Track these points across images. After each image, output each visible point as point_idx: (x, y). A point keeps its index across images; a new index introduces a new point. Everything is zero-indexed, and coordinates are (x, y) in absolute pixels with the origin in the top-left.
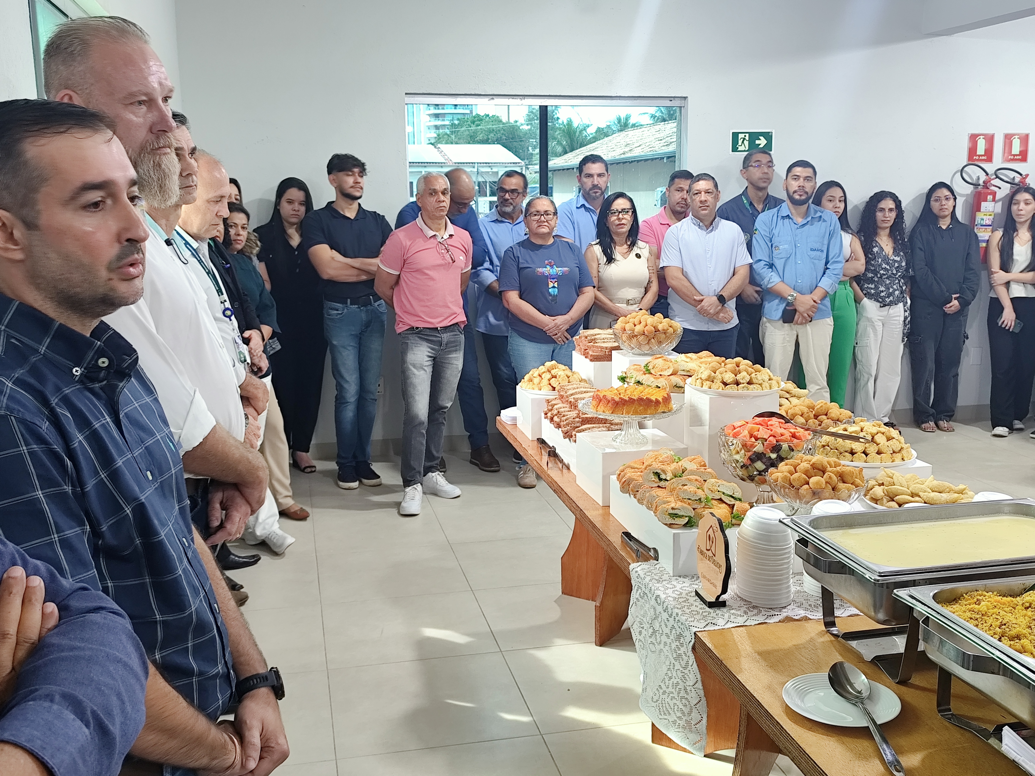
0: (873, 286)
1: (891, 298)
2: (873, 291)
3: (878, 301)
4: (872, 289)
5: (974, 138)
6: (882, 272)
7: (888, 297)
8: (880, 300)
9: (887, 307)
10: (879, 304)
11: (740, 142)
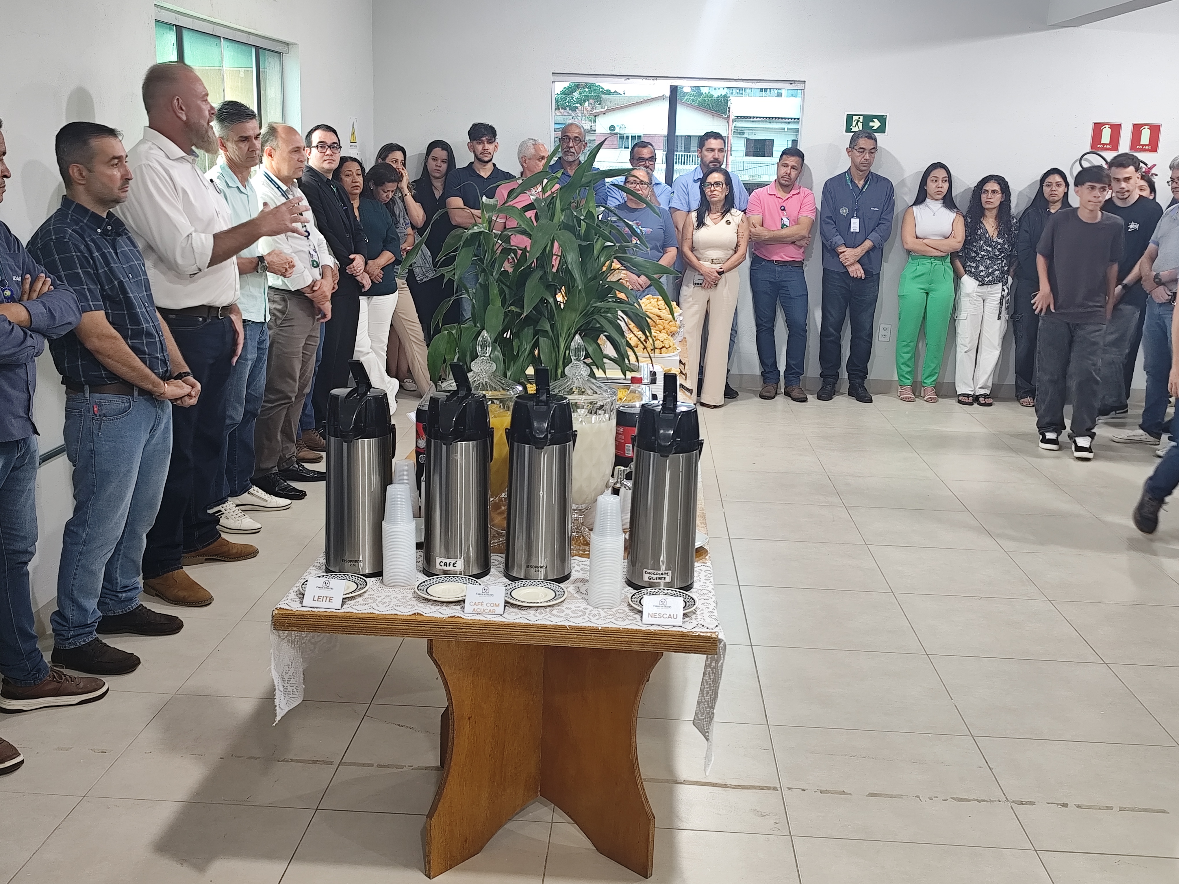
0: (974, 265)
2: (973, 270)
3: (978, 280)
4: (973, 267)
5: (1098, 128)
6: (983, 253)
8: (980, 279)
9: (985, 286)
10: (978, 283)
11: (854, 124)
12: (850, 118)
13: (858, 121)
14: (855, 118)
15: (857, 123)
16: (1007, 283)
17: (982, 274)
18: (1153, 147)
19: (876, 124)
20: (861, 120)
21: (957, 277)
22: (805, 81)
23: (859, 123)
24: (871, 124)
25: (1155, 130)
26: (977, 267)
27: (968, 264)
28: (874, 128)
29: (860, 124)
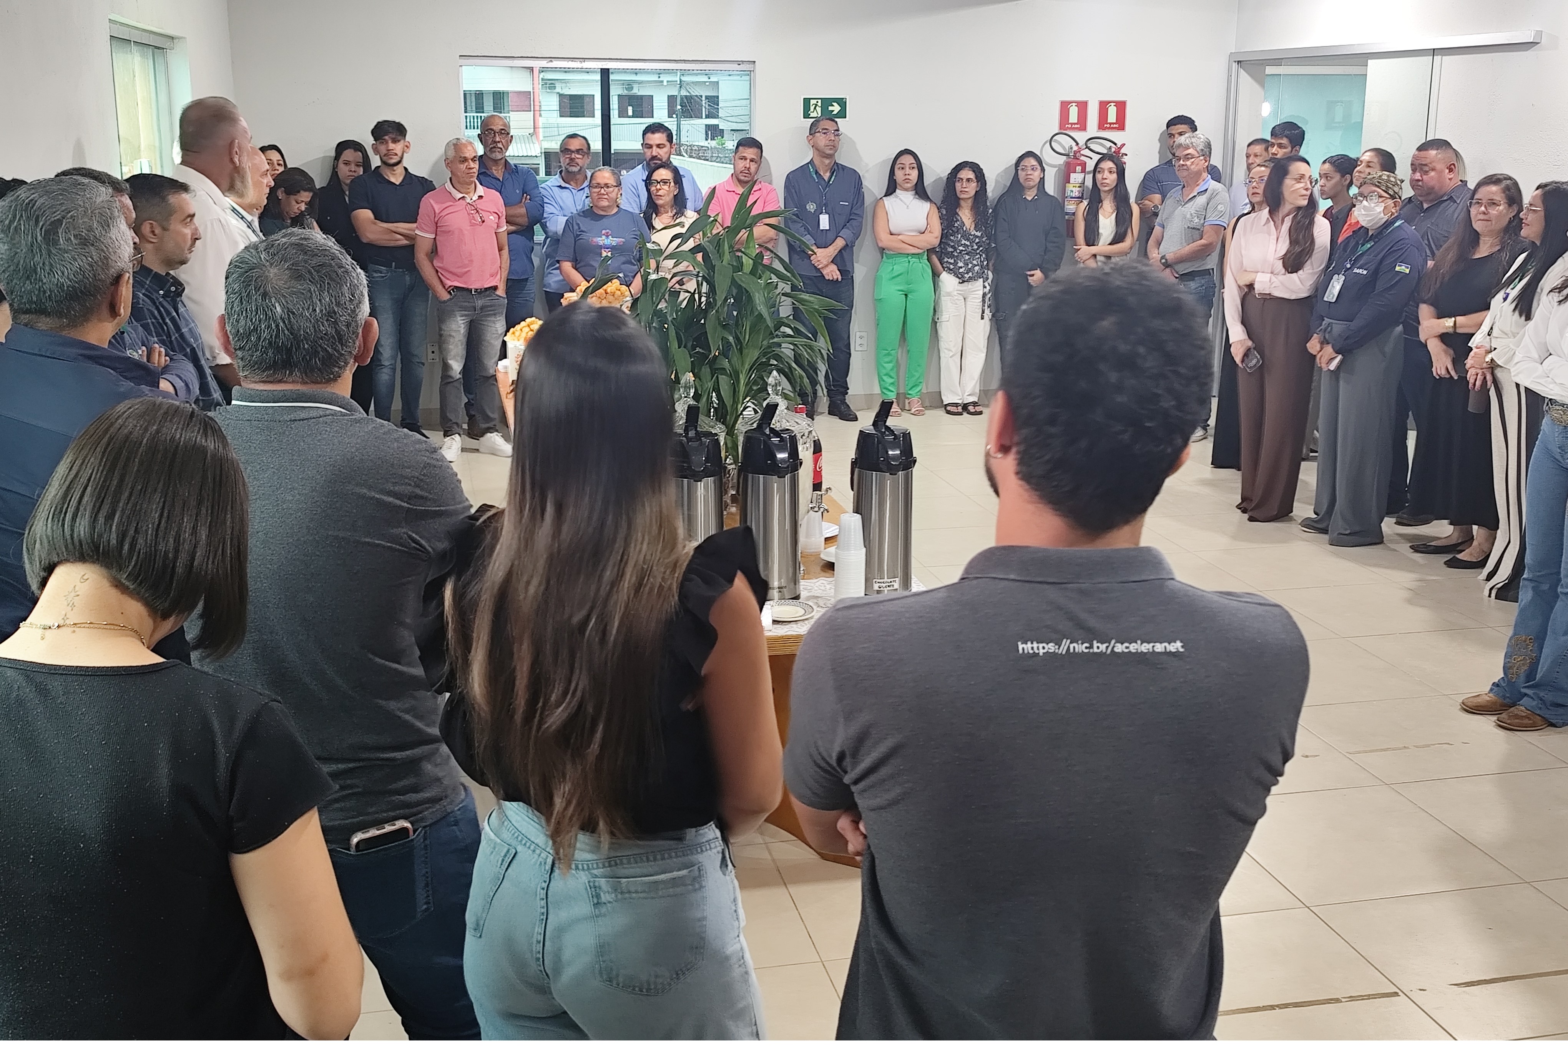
0: (952, 261)
1: (970, 274)
2: (952, 267)
3: (957, 277)
4: (951, 263)
5: (1065, 106)
6: (961, 248)
7: (967, 273)
8: (960, 276)
9: (966, 283)
10: (958, 280)
11: (812, 108)
12: (807, 101)
13: (816, 105)
14: (812, 102)
15: (815, 108)
16: (987, 279)
17: (961, 270)
18: (1120, 125)
19: (836, 108)
20: (819, 104)
21: (936, 275)
22: (754, 62)
23: (817, 108)
24: (830, 108)
25: (1121, 106)
26: (956, 263)
27: (945, 260)
28: (835, 113)
29: (819, 109)
